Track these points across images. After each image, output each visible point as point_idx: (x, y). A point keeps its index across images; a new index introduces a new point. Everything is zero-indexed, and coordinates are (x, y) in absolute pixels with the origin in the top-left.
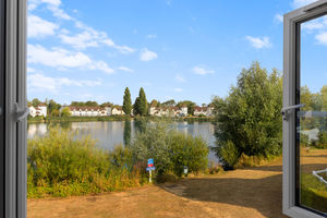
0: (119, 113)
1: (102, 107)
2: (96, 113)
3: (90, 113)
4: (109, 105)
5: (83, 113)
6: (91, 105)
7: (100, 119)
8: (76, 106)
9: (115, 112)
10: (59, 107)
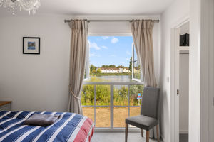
0: (127, 71)
1: (118, 68)
2: (114, 72)
3: (111, 72)
4: (122, 67)
5: (108, 71)
6: (112, 67)
7: (116, 74)
8: (104, 67)
9: (125, 71)
10: (96, 68)
